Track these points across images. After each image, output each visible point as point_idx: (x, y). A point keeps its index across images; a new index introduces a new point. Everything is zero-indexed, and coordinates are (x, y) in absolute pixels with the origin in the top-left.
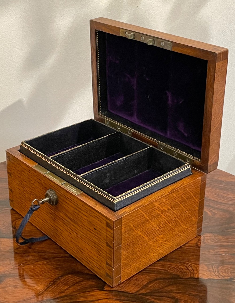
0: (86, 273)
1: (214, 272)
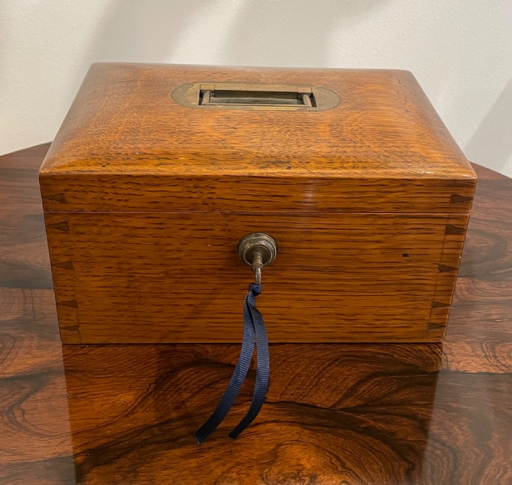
0: (224, 363)
1: (486, 356)
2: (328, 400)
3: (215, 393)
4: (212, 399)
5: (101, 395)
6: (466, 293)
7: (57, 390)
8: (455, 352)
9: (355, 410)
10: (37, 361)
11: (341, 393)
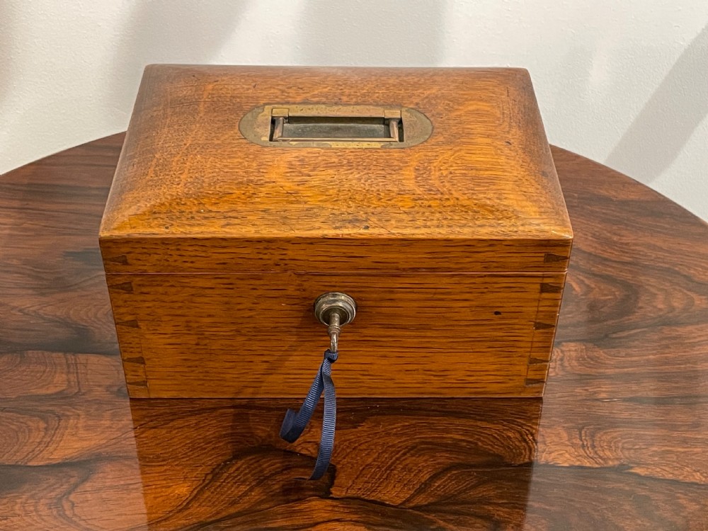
1: (583, 446)
2: (398, 497)
3: (277, 486)
4: (272, 493)
5: (154, 487)
6: (575, 363)
7: (107, 480)
8: (548, 440)
9: (426, 509)
10: (85, 444)
11: (413, 488)
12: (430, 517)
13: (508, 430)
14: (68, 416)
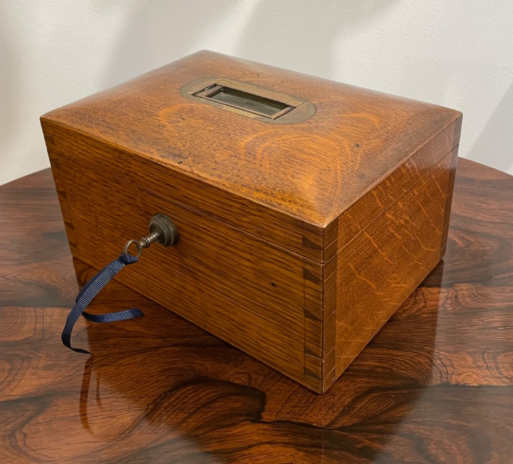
0: (222, 380)
1: (488, 368)
2: (324, 419)
3: (212, 413)
4: (208, 419)
5: (100, 417)
6: (468, 300)
7: (59, 413)
8: (456, 364)
9: (351, 429)
10: (43, 381)
11: (338, 410)
12: (355, 437)
13: (417, 356)
14: (30, 358)
